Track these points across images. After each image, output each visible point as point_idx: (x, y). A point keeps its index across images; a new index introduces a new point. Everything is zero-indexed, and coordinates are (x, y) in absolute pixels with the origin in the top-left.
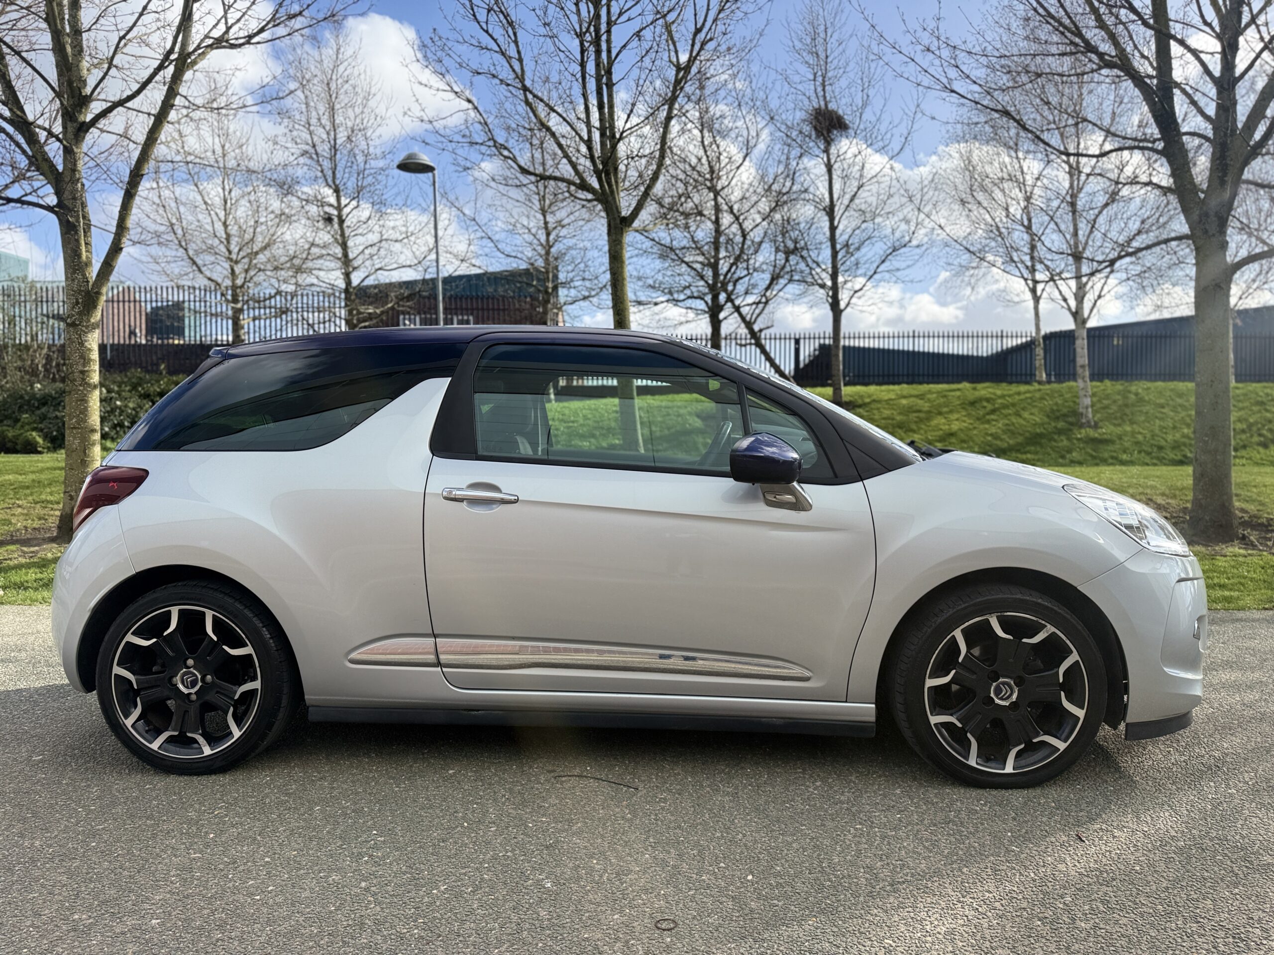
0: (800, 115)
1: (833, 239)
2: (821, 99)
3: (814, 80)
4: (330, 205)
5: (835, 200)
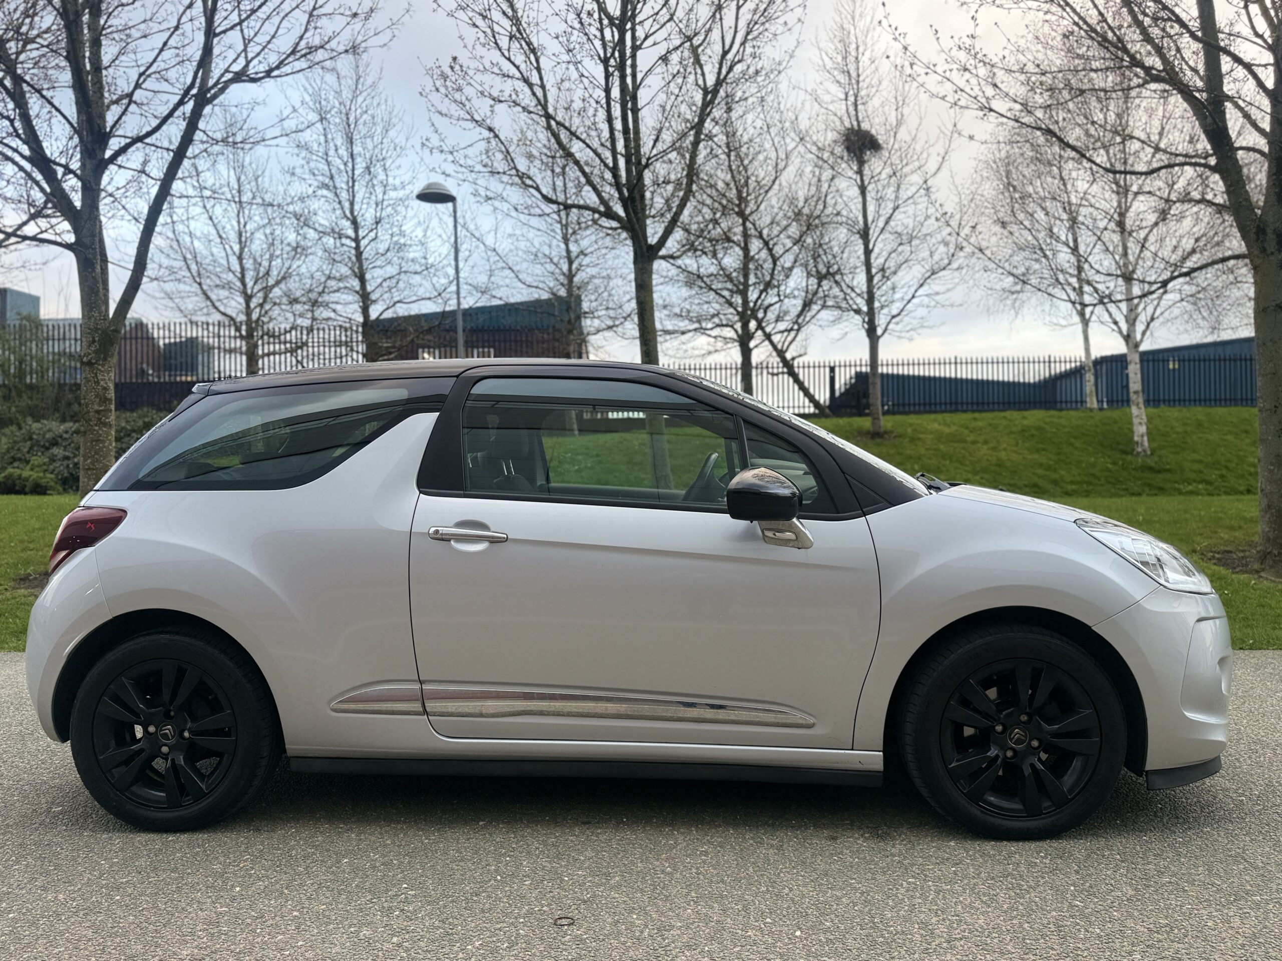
0: (831, 136)
1: (868, 264)
2: (853, 119)
3: (846, 99)
4: (348, 237)
5: (869, 223)
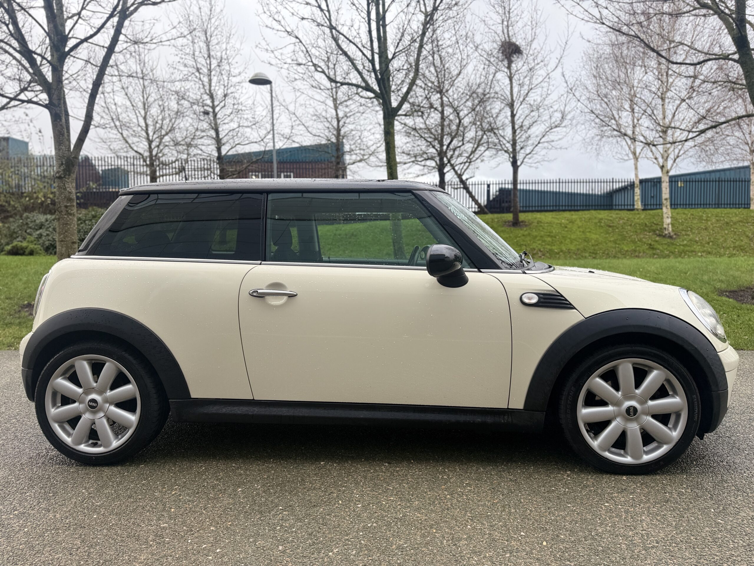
0: (493, 45)
1: (513, 122)
2: (506, 36)
3: (502, 23)
4: (208, 106)
5: (514, 98)
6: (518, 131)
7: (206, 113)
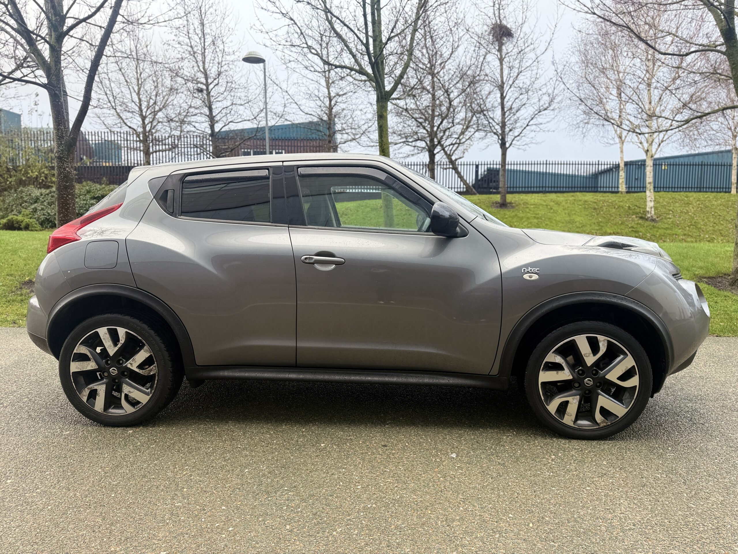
1: (502, 105)
2: (497, 18)
3: (494, 6)
4: (202, 83)
5: (504, 81)
6: (507, 114)
7: (200, 91)
